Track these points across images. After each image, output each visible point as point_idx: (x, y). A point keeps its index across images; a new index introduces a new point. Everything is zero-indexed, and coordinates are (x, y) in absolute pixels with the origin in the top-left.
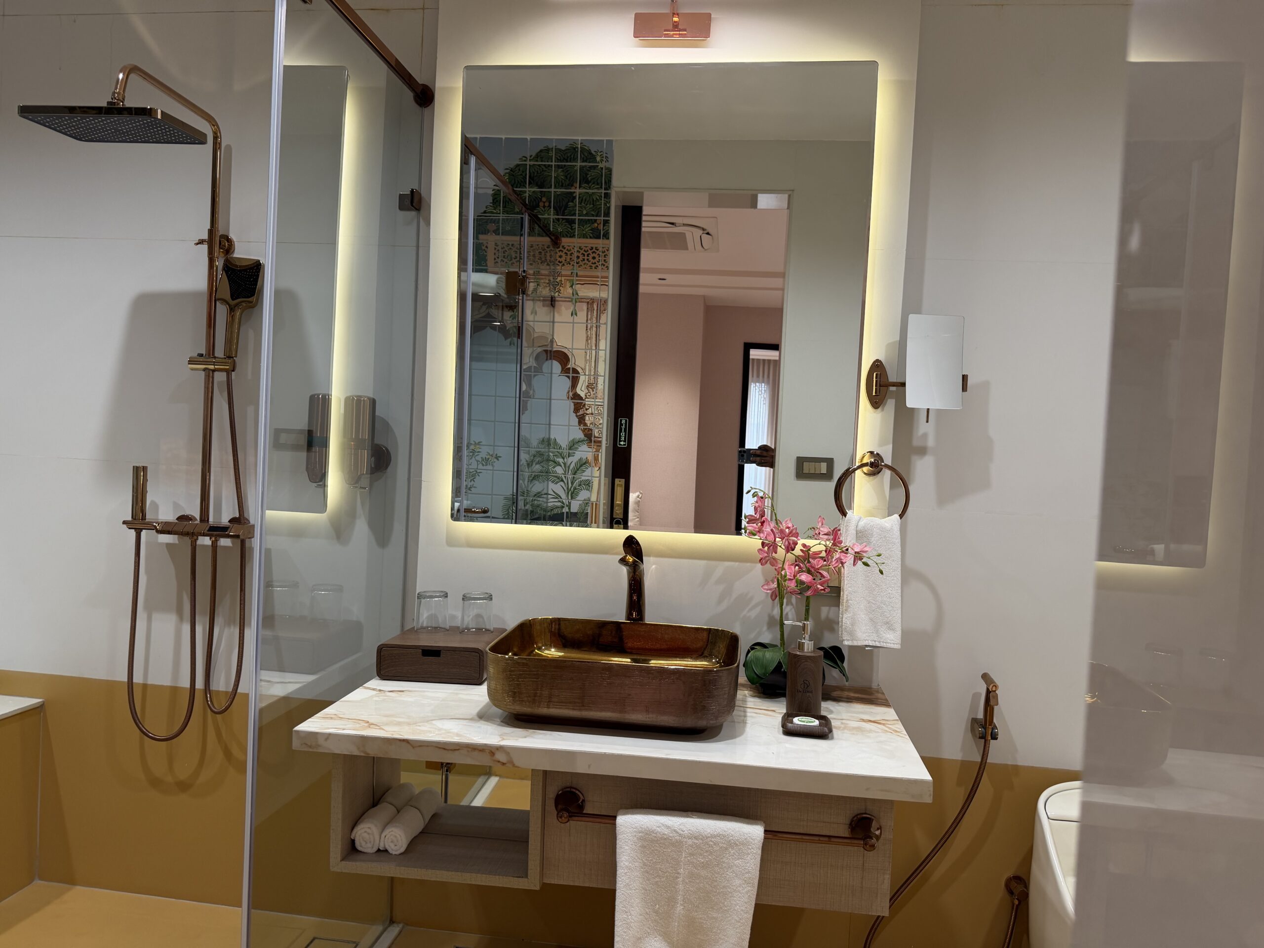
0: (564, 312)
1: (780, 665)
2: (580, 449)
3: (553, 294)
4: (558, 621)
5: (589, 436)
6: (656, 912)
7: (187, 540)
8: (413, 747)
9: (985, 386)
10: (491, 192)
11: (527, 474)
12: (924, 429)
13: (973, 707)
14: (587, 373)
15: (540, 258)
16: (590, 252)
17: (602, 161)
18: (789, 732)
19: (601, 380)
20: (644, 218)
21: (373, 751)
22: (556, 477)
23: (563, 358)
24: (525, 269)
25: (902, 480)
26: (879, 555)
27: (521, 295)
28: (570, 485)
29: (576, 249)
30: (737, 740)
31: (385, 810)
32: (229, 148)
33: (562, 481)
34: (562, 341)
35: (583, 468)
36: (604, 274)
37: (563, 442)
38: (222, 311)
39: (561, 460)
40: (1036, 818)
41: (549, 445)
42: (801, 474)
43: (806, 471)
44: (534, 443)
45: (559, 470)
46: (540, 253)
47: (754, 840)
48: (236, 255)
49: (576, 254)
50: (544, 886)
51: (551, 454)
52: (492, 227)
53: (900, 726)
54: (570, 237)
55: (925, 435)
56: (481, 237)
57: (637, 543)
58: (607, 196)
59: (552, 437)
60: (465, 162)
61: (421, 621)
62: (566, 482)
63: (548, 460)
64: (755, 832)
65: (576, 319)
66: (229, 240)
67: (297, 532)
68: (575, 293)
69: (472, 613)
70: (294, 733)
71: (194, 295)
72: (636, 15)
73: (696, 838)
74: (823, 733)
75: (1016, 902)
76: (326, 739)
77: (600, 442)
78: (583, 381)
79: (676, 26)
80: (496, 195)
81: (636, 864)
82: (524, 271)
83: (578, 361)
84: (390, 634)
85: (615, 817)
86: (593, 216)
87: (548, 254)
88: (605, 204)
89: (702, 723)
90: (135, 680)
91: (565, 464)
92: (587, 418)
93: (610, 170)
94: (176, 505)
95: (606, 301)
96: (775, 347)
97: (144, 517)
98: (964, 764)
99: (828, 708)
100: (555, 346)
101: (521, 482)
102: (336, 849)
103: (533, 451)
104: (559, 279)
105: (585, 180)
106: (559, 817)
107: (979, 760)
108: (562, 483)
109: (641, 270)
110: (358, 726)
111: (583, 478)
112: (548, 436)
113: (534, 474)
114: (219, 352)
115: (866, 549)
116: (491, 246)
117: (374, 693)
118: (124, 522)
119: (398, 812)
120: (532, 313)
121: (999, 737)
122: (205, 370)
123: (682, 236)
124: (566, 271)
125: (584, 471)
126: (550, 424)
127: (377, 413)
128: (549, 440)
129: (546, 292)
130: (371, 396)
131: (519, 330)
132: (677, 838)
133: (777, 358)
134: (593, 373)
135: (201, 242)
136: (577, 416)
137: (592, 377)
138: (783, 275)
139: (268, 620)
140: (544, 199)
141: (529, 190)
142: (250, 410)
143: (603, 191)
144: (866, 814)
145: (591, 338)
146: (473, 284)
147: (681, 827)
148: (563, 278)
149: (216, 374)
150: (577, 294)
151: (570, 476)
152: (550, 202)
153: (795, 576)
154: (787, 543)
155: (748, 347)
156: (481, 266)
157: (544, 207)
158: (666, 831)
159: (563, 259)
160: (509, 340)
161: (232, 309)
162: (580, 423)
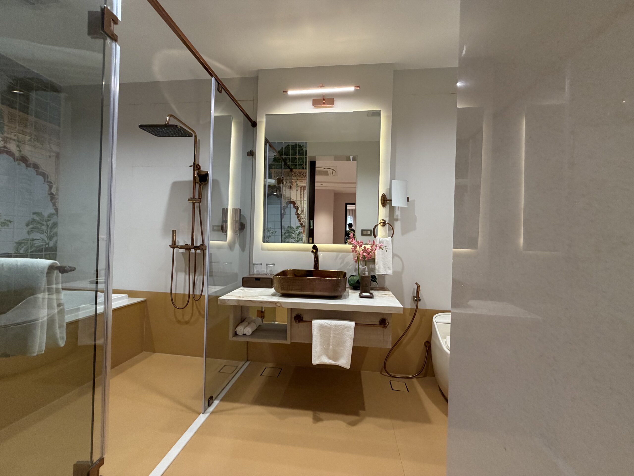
0: (294, 190)
1: (358, 280)
2: (299, 229)
3: (291, 185)
4: (294, 270)
5: (302, 225)
6: (324, 348)
7: (188, 251)
8: (253, 302)
9: (414, 201)
10: (273, 157)
11: (284, 237)
12: (398, 213)
13: (414, 293)
14: (301, 207)
15: (287, 175)
16: (301, 173)
17: (304, 148)
18: (361, 297)
19: (305, 209)
20: (316, 167)
21: (242, 304)
22: (292, 237)
23: (294, 203)
24: (283, 177)
25: (392, 228)
26: (386, 246)
27: (282, 184)
28: (296, 239)
29: (297, 172)
30: (346, 299)
31: (245, 323)
32: (199, 140)
33: (294, 238)
34: (293, 198)
35: (300, 234)
36: (305, 179)
37: (295, 227)
38: (197, 186)
39: (294, 232)
40: (433, 322)
41: (290, 228)
42: (363, 234)
43: (364, 233)
44: (286, 227)
45: (293, 235)
46: (287, 174)
47: (352, 326)
48: (201, 170)
49: (297, 174)
50: (292, 343)
51: (291, 230)
52: (273, 167)
53: (393, 295)
54: (296, 169)
55: (398, 215)
56: (270, 170)
57: (316, 247)
58: (306, 158)
59: (291, 225)
60: (266, 145)
61: (254, 272)
62: (295, 238)
63: (290, 232)
64: (353, 324)
65: (297, 192)
66: (200, 166)
67: (219, 248)
68: (297, 184)
69: (269, 269)
70: (219, 300)
71: (189, 182)
72: (313, 100)
73: (335, 326)
74: (371, 297)
75: (428, 349)
76: (228, 301)
77: (305, 227)
78: (300, 209)
79: (324, 103)
80: (275, 158)
81: (318, 334)
82: (282, 177)
83: (298, 204)
84: (246, 275)
85: (311, 321)
86: (302, 163)
87: (289, 174)
88: (305, 160)
89: (336, 294)
90: (173, 292)
91: (295, 233)
92: (301, 220)
93: (306, 151)
94: (184, 241)
95: (306, 187)
96: (354, 204)
97: (175, 244)
98: (411, 309)
99: (373, 292)
100: (291, 199)
101: (282, 239)
102: (231, 334)
103: (286, 230)
104: (292, 181)
105: (299, 154)
106: (295, 322)
107: (415, 307)
108: (294, 239)
109: (316, 182)
110: (237, 297)
111: (300, 237)
112: (290, 225)
113: (286, 236)
114: (197, 197)
115: (382, 245)
116: (273, 172)
117: (242, 290)
118: (170, 246)
119: (249, 324)
120: (285, 191)
121: (421, 300)
122: (192, 202)
123: (327, 171)
124: (294, 178)
125: (300, 235)
126: (290, 222)
127: (241, 213)
128: (290, 226)
129: (289, 185)
130: (240, 208)
131: (281, 195)
132: (330, 326)
133: (355, 209)
134: (302, 207)
135: (191, 166)
136: (298, 219)
137: (302, 208)
138: (356, 183)
139: (211, 274)
140: (288, 159)
141: (284, 157)
142: (206, 213)
143: (304, 156)
144: (384, 318)
145: (302, 197)
146: (268, 182)
147: (331, 323)
148: (294, 180)
149: (196, 203)
150: (298, 185)
151: (296, 237)
152: (290, 160)
153: (362, 254)
154: (360, 245)
155: (347, 204)
156: (270, 177)
157: (288, 161)
158: (327, 324)
159: (293, 175)
160: (278, 198)
161: (200, 186)
162: (299, 221)
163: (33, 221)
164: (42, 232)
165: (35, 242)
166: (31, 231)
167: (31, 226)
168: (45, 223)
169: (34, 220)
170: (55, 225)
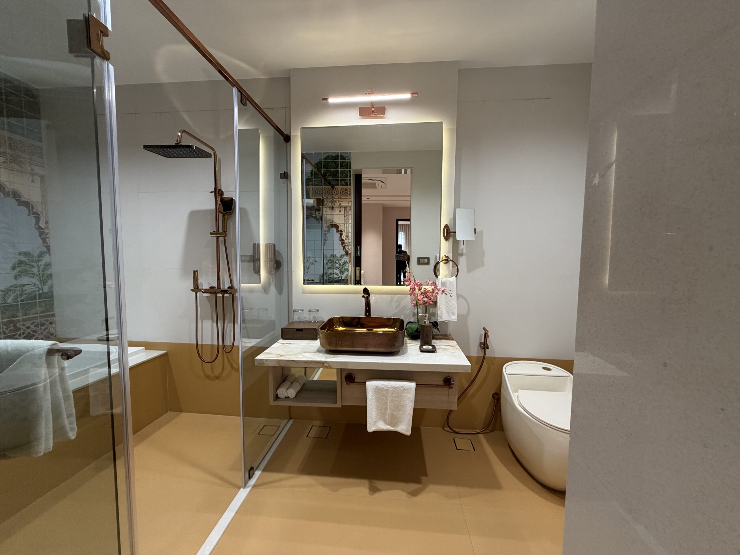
0: (336, 211)
1: (418, 329)
2: (344, 257)
3: (332, 205)
4: (342, 317)
5: (347, 253)
6: (381, 413)
7: (214, 295)
8: (296, 363)
9: (482, 232)
10: (310, 171)
11: (326, 267)
13: (480, 339)
14: (345, 232)
15: (328, 193)
16: (345, 190)
17: (347, 159)
18: (422, 351)
19: (350, 234)
20: (362, 178)
21: (282, 365)
23: (337, 227)
24: (323, 197)
25: (456, 264)
26: (450, 291)
27: (322, 206)
29: (340, 190)
30: (404, 355)
31: (287, 383)
32: (219, 158)
33: (338, 269)
34: (336, 221)
35: (345, 264)
36: (350, 198)
37: (338, 256)
38: (221, 216)
39: (338, 262)
40: (503, 374)
41: (333, 256)
42: (419, 263)
43: (420, 262)
44: (328, 256)
45: (337, 265)
46: (328, 191)
47: (413, 388)
48: (224, 196)
49: (340, 191)
50: (343, 406)
51: (334, 260)
52: (311, 183)
53: (458, 347)
54: (338, 185)
55: (463, 249)
56: (307, 187)
57: (368, 290)
58: (350, 171)
59: (334, 254)
60: (302, 162)
61: (295, 319)
62: (340, 269)
63: (333, 262)
64: (413, 385)
65: (341, 213)
66: (222, 191)
67: (251, 291)
68: (340, 204)
69: (312, 316)
70: (255, 359)
71: (211, 210)
72: (359, 108)
73: (393, 388)
74: (433, 351)
75: (496, 401)
76: (266, 361)
77: (351, 255)
78: (344, 234)
79: (373, 112)
80: (312, 172)
81: (374, 398)
82: (323, 198)
83: (342, 228)
84: (285, 325)
85: (365, 383)
86: (345, 178)
87: (330, 192)
88: (349, 174)
89: (393, 350)
90: (198, 343)
91: (339, 263)
92: (346, 247)
93: (350, 162)
94: (209, 283)
95: (351, 207)
96: (409, 220)
97: (198, 288)
98: (478, 357)
99: (435, 342)
100: (334, 222)
101: (325, 270)
102: (271, 397)
103: (328, 259)
104: (334, 200)
105: (342, 166)
106: (347, 383)
107: (483, 355)
108: (338, 270)
109: (362, 196)
110: (277, 356)
111: (346, 267)
112: (333, 254)
113: (329, 267)
114: (221, 230)
115: (446, 289)
116: (311, 189)
117: (281, 344)
118: (191, 290)
119: (292, 383)
120: (325, 212)
121: (489, 348)
122: (216, 236)
123: (375, 183)
124: (337, 197)
125: (346, 265)
126: (333, 250)
127: (276, 249)
128: (333, 255)
129: (330, 204)
130: (274, 243)
131: (322, 218)
132: (387, 388)
134: (347, 231)
135: (212, 192)
136: (342, 246)
137: (347, 233)
138: (410, 196)
139: (243, 321)
140: (328, 173)
141: (323, 170)
142: (233, 250)
143: (348, 170)
144: (449, 377)
145: (346, 219)
146: (306, 203)
147: (388, 385)
148: (336, 200)
149: (220, 238)
150: (341, 205)
151: (341, 267)
152: (330, 174)
153: (422, 299)
154: (419, 288)
155: (398, 220)
156: (308, 197)
157: (328, 175)
158: (383, 386)
159: (335, 193)
160: (318, 222)
161: (224, 215)
162: (344, 249)
163: (20, 263)
164: (33, 275)
165: (25, 288)
166: (19, 275)
167: (18, 269)
168: (35, 264)
169: (20, 261)
170: (48, 265)
